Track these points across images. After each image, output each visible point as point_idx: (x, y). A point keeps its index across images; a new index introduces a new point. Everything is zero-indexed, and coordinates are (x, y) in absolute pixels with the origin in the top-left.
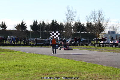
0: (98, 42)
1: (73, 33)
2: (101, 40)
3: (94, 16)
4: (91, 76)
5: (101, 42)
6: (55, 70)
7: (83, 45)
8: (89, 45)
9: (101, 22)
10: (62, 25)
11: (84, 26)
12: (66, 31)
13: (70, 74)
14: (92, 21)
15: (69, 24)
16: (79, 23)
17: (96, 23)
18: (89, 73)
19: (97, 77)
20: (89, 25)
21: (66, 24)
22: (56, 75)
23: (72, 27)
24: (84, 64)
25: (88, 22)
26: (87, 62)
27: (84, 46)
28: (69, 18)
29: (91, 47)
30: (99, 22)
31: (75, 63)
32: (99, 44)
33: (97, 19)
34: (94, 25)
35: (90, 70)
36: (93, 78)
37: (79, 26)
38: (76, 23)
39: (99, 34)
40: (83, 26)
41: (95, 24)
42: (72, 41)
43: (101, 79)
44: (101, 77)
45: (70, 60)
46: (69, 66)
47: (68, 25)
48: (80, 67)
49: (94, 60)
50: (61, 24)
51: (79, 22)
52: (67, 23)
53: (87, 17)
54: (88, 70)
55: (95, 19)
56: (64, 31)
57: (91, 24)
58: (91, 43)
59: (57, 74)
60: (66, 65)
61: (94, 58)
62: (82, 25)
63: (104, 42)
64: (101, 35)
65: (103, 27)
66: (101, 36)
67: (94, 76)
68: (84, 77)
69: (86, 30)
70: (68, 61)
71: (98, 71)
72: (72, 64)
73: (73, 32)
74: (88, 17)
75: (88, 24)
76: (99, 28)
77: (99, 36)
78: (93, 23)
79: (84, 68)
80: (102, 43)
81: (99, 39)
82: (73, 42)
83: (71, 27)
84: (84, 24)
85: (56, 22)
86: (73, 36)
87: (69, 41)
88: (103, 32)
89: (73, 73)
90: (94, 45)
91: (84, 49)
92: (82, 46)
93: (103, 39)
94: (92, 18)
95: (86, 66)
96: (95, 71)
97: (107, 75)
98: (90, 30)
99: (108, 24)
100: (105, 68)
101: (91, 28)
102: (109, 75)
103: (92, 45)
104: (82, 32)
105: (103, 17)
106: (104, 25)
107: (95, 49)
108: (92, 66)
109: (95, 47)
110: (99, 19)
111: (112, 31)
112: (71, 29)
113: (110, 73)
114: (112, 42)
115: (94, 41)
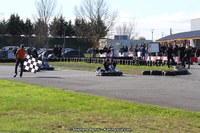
0: (97, 55)
1: (50, 38)
2: (102, 52)
3: (89, 7)
4: (86, 118)
5: (101, 56)
6: (19, 106)
7: (69, 61)
8: (80, 61)
9: (102, 19)
10: (30, 24)
11: (70, 25)
12: (37, 34)
13: (47, 114)
14: (85, 16)
15: (43, 21)
16: (62, 20)
17: (92, 21)
18: (81, 112)
19: (97, 120)
20: (80, 24)
21: (37, 21)
22: (20, 115)
23: (49, 26)
24: (71, 96)
25: (79, 18)
26: (77, 91)
27: (71, 63)
28: (44, 11)
29: (84, 63)
30: (99, 18)
31: (55, 94)
32: (98, 58)
33: (95, 13)
34: (89, 23)
35: (83, 106)
36: (90, 121)
37: (61, 26)
38: (55, 19)
39: (98, 41)
40: (68, 25)
41: (90, 21)
42: (49, 52)
43: (104, 124)
44: (105, 120)
45: (46, 89)
46: (44, 98)
47: (41, 24)
48: (64, 100)
49: (90, 88)
50: (27, 21)
51: (61, 17)
52: (39, 20)
53: (76, 8)
54: (80, 107)
55: (91, 12)
56: (34, 35)
57: (83, 21)
58: (84, 57)
59: (22, 113)
60: (39, 97)
61: (91, 85)
62: (67, 23)
63: (108, 55)
64: (102, 42)
65: (105, 28)
66: (102, 44)
67: (91, 118)
68: (73, 119)
69: (74, 33)
70: (41, 90)
71: (99, 108)
72: (49, 95)
73: (50, 36)
74: (79, 9)
75: (77, 21)
76: (99, 28)
77: (98, 44)
78: (88, 20)
79: (72, 102)
80: (105, 56)
81: (98, 49)
82: (50, 55)
83: (47, 28)
84: (70, 22)
85: (19, 17)
86: (49, 43)
87: (44, 53)
88: (106, 37)
89: (52, 113)
90: (90, 61)
91: (72, 68)
92: (67, 63)
93: (106, 50)
94: (86, 10)
95: (77, 100)
96: (93, 109)
97: (116, 115)
98: (81, 33)
99: (114, 21)
100: (112, 104)
101: (84, 29)
102: (119, 116)
103: (86, 61)
104: (67, 37)
105: (105, 9)
106: (108, 24)
107: (92, 68)
108: (88, 100)
109: (91, 63)
110: (98, 12)
111: (122, 34)
112: (47, 31)
113: (120, 112)
114: (122, 54)
115: (90, 53)
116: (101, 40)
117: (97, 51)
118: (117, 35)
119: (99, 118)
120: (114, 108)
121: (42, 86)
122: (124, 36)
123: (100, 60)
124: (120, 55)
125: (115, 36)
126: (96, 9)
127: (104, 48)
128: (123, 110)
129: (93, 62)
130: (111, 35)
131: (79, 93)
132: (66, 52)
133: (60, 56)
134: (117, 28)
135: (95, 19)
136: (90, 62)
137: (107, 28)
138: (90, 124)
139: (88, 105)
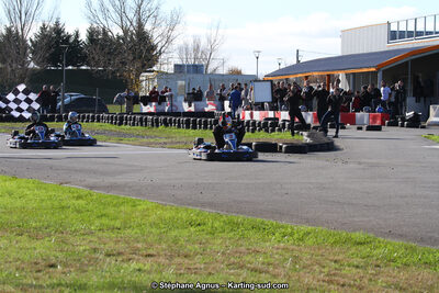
0: (136, 109)
1: (33, 70)
2: (146, 101)
3: (118, 3)
4: (110, 246)
5: (146, 109)
8: (98, 121)
9: (148, 27)
11: (76, 41)
12: (3, 62)
13: (24, 237)
14: (110, 22)
15: (17, 33)
16: (58, 30)
17: (125, 32)
18: (100, 234)
19: (135, 251)
20: (98, 39)
21: (4, 32)
23: (30, 44)
24: (79, 198)
25: (95, 25)
26: (91, 188)
28: (19, 10)
29: (107, 126)
30: (141, 25)
32: (138, 114)
33: (131, 15)
34: (119, 37)
35: (105, 221)
36: (120, 254)
37: (56, 44)
38: (43, 28)
39: (138, 76)
40: (71, 40)
41: (121, 33)
43: (150, 259)
44: (150, 252)
45: (23, 182)
46: (19, 203)
47: (12, 38)
48: (63, 208)
49: (120, 180)
51: (57, 24)
52: (9, 30)
53: (89, 4)
54: (97, 223)
55: (122, 14)
57: (105, 33)
58: (106, 111)
60: (6, 200)
61: (121, 173)
62: (70, 36)
63: (160, 108)
64: (148, 79)
65: (153, 48)
66: (146, 84)
67: (121, 246)
68: (82, 248)
69: (84, 60)
70: (11, 185)
71: (139, 225)
72: (31, 197)
73: (32, 65)
74: (96, 5)
75: (92, 34)
76: (140, 49)
77: (138, 83)
78: (116, 31)
79: (79, 212)
80: (152, 110)
81: (137, 94)
83: (26, 47)
84: (77, 35)
88: (154, 68)
89: (35, 235)
90: (121, 121)
93: (155, 97)
94: (111, 9)
95: (90, 207)
96: (125, 226)
97: (176, 241)
98: (102, 58)
99: (174, 33)
100: (168, 215)
101: (106, 50)
102: (182, 242)
103: (111, 120)
104: (70, 67)
105: (154, 6)
106: (159, 39)
107: (125, 135)
108: (115, 206)
109: (123, 126)
110: (138, 12)
111: (191, 62)
112: (25, 55)
113: (185, 233)
114: (190, 106)
115: (120, 102)
116: (144, 76)
117: (136, 100)
118: (179, 63)
119: (139, 245)
120: (172, 224)
121: (15, 177)
122: (194, 66)
123: (141, 119)
124: (186, 107)
125: (176, 66)
126: (134, 6)
127: (151, 93)
128: (192, 229)
129: (126, 124)
130: (168, 62)
131: (95, 192)
132: (67, 100)
133: (54, 110)
134: (180, 49)
135: (132, 29)
136: (120, 124)
137: (158, 49)
138: (120, 259)
139: (116, 219)
